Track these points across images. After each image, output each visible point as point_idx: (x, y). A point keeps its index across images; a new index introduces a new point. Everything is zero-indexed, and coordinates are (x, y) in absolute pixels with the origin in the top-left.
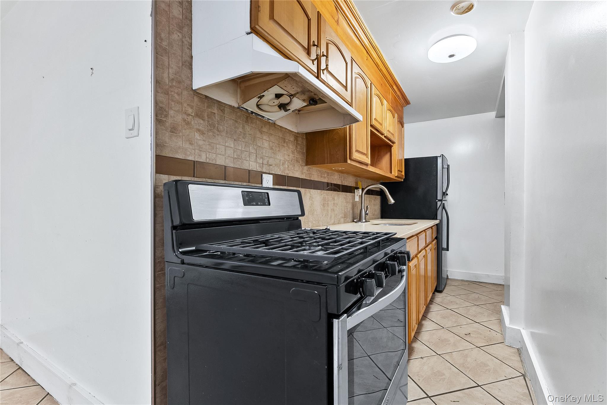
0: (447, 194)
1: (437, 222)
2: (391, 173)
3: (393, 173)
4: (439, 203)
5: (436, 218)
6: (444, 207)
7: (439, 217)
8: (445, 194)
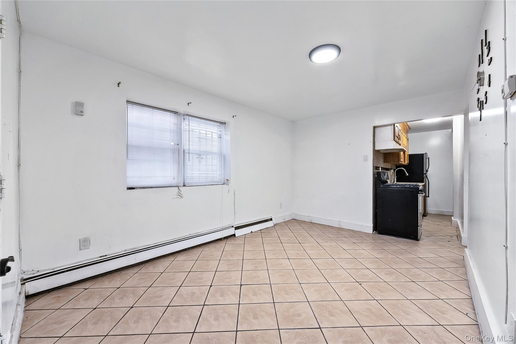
0: (428, 171)
1: (423, 184)
2: (405, 162)
3: (406, 162)
4: (425, 175)
5: (423, 182)
6: (427, 177)
7: (424, 181)
8: (427, 171)
